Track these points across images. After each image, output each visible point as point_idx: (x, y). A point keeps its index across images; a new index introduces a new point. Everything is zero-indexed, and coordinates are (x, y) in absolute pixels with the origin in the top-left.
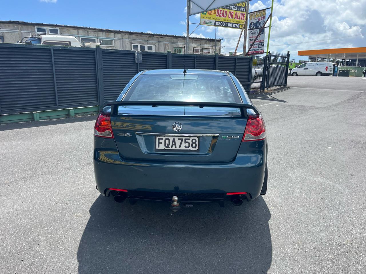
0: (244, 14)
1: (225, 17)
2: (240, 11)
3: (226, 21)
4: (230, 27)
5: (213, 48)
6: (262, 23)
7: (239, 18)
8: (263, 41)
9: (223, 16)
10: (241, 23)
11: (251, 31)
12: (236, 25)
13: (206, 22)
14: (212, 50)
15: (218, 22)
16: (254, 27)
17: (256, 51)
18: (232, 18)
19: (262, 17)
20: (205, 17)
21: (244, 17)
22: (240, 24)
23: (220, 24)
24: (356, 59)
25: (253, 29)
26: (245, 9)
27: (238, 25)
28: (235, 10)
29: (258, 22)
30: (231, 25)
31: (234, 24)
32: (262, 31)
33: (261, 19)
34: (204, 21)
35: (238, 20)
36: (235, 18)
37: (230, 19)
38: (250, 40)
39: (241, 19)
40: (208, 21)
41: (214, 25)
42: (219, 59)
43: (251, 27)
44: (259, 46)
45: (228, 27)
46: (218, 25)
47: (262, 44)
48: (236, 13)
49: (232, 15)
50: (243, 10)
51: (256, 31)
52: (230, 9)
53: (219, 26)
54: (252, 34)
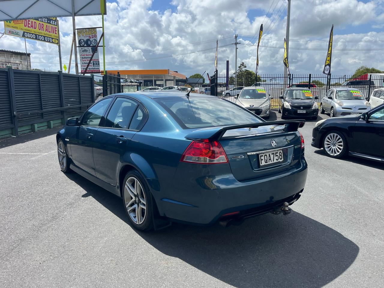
0: (56, 28)
1: (35, 28)
2: (51, 24)
3: (36, 33)
4: (41, 40)
5: (21, 63)
6: (93, 41)
7: (50, 31)
8: (98, 60)
9: (32, 27)
10: (53, 37)
11: (82, 49)
12: (48, 39)
13: (12, 32)
14: (21, 65)
15: (27, 33)
16: (84, 45)
17: (91, 70)
18: (43, 31)
19: (93, 36)
20: (11, 26)
21: (56, 31)
22: (52, 39)
23: (29, 35)
24: (153, 80)
25: (83, 46)
26: (56, 22)
27: (51, 39)
28: (45, 22)
29: (88, 40)
30: (42, 38)
31: (46, 38)
32: (95, 50)
33: (91, 37)
34: (10, 31)
35: (50, 34)
36: (46, 31)
37: (41, 31)
38: (82, 58)
39: (53, 33)
40: (14, 31)
41: (22, 36)
42: (64, 78)
43: (81, 45)
44: (93, 65)
45: (39, 40)
46: (27, 37)
47: (97, 63)
48: (47, 26)
49: (43, 27)
50: (53, 23)
51: (88, 49)
52: (39, 21)
53: (29, 38)
54: (83, 51)
